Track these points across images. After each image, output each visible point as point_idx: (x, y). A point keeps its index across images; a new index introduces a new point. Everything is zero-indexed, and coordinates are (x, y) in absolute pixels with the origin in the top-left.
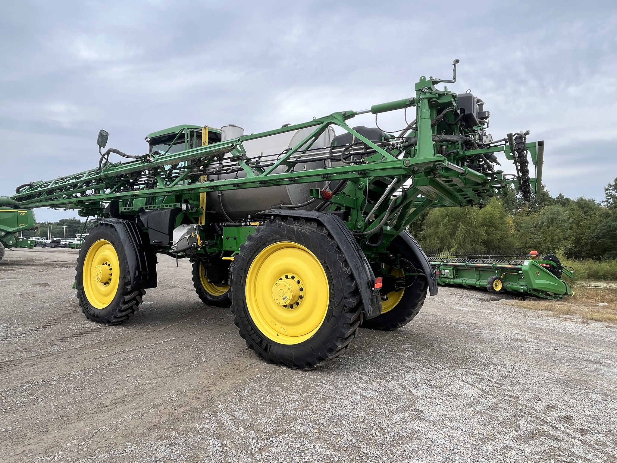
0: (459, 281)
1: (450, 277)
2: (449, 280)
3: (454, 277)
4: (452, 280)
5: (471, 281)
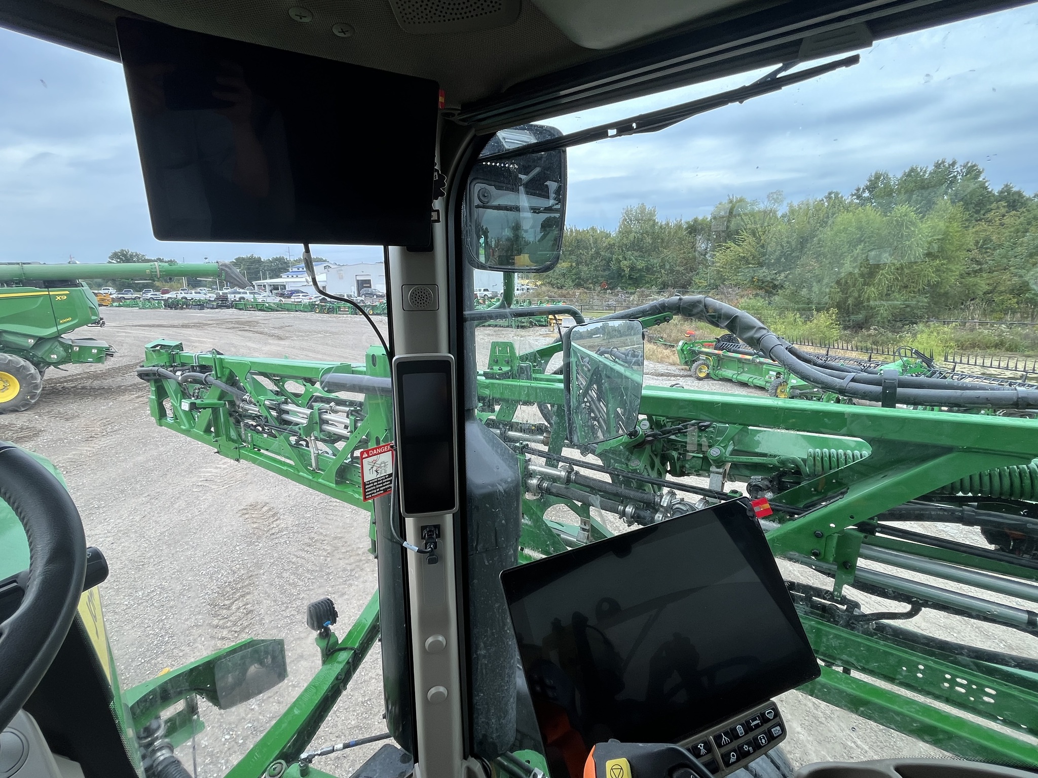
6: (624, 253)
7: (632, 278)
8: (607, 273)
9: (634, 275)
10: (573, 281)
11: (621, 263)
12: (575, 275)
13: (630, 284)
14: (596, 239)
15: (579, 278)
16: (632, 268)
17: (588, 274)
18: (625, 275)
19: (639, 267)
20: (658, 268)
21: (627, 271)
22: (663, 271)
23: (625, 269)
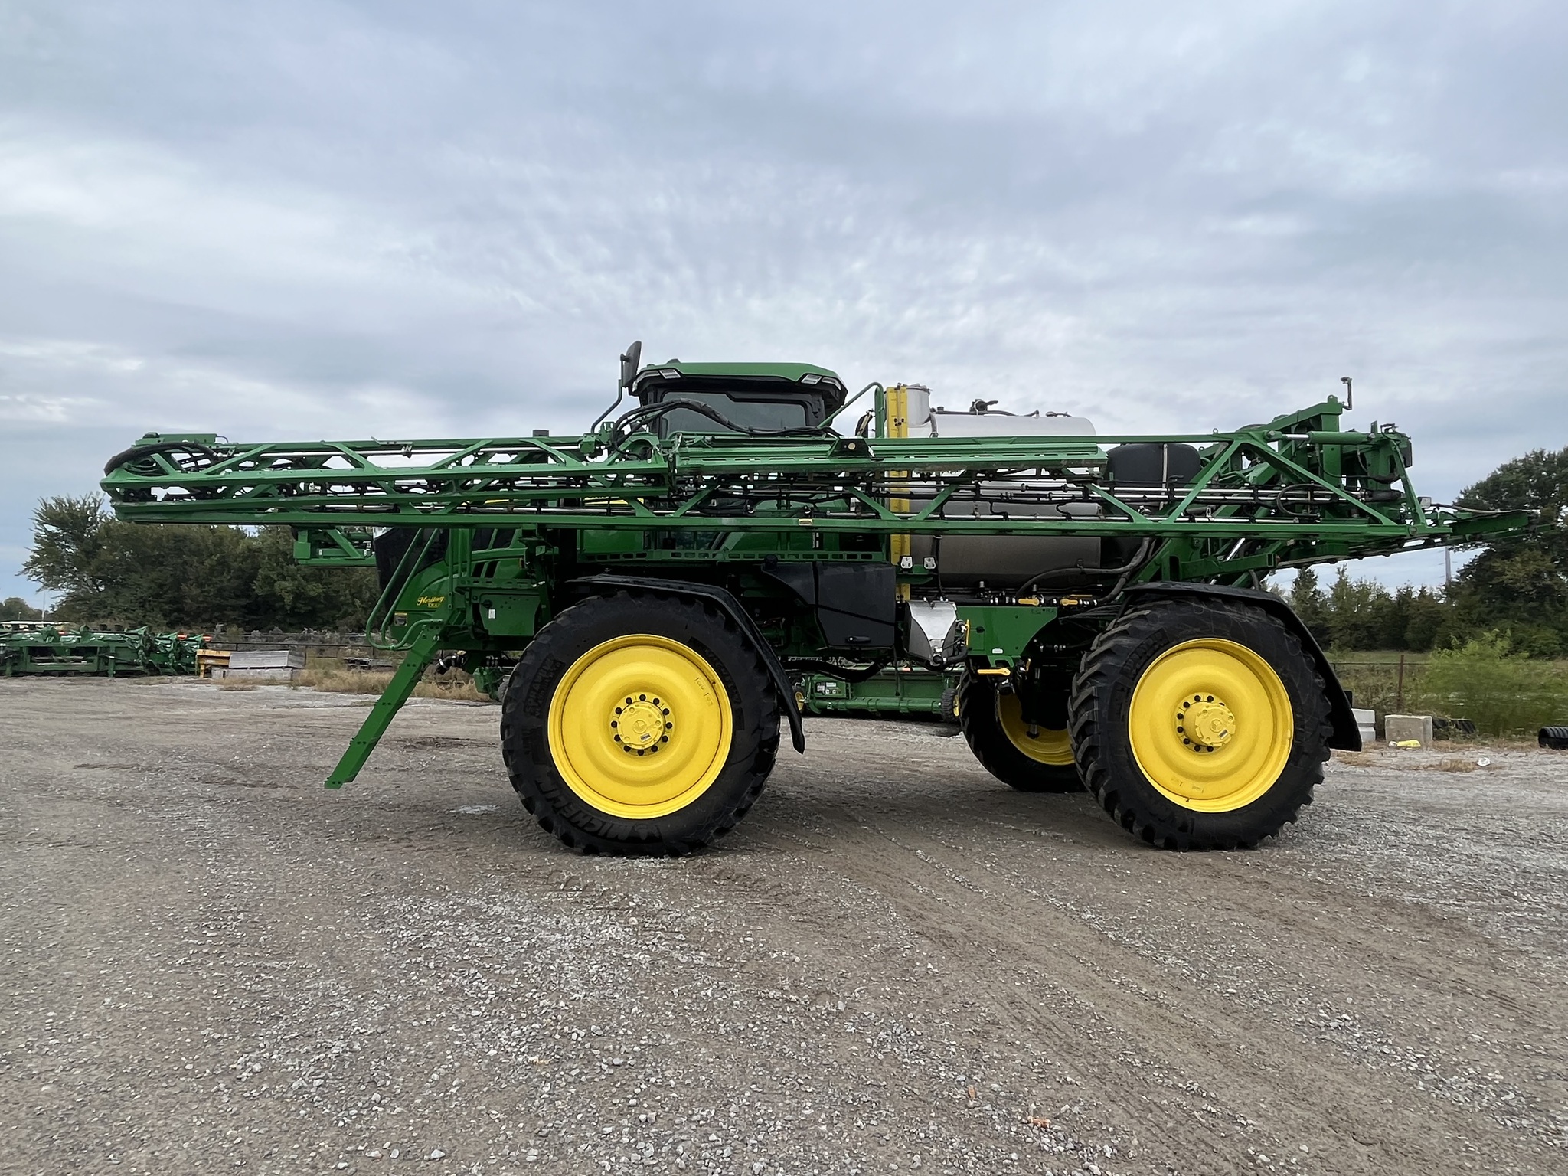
0: (859, 702)
1: (840, 695)
2: (835, 703)
3: (848, 696)
4: (841, 703)
5: (891, 703)
6: (282, 567)
7: (299, 613)
8: (243, 602)
9: (301, 608)
10: (165, 616)
11: (277, 585)
12: (170, 602)
13: (291, 625)
14: (221, 538)
15: (178, 610)
16: (298, 595)
17: (202, 602)
18: (283, 607)
19: (312, 594)
20: (349, 597)
21: (288, 599)
22: (358, 602)
23: (285, 595)
